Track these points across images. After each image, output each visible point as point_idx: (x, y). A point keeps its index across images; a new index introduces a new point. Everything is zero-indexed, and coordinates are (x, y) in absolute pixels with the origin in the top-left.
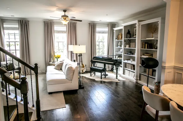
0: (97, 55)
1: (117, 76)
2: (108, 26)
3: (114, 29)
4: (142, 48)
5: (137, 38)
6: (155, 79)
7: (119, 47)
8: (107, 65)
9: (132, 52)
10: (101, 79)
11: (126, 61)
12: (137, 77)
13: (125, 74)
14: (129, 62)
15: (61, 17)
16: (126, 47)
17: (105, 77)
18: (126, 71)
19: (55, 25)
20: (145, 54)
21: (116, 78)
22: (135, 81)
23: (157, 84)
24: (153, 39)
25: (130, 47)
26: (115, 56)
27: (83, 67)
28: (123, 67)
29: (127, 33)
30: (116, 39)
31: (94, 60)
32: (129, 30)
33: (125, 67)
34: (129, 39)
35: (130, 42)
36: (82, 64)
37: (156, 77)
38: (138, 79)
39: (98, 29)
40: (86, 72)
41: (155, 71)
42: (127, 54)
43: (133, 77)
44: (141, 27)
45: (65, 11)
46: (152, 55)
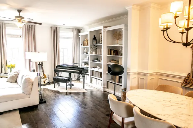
0: (61, 63)
1: (84, 86)
2: (73, 31)
3: (79, 34)
4: (109, 55)
5: (103, 45)
6: (122, 86)
7: (85, 54)
8: (72, 74)
9: (98, 59)
10: (67, 90)
11: (93, 69)
12: (104, 85)
13: (92, 82)
14: (96, 69)
16: (92, 54)
17: (71, 88)
18: (93, 80)
20: (111, 61)
21: (83, 88)
22: (102, 90)
23: (123, 90)
24: (118, 45)
25: (96, 53)
26: (81, 64)
27: (45, 77)
28: (90, 75)
29: (93, 39)
30: (82, 45)
31: (58, 69)
32: (94, 36)
33: (92, 75)
34: (95, 46)
35: (96, 48)
36: (43, 74)
37: (123, 84)
38: (106, 87)
39: (61, 34)
40: (49, 83)
41: (120, 78)
42: (94, 61)
43: (101, 85)
44: (107, 33)
45: (20, 11)
46: (118, 62)
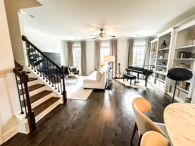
0: (134, 65)
1: (146, 84)
2: (146, 40)
3: (151, 42)
4: (177, 58)
6: (188, 93)
7: (154, 58)
8: (140, 74)
9: (165, 63)
10: (131, 84)
11: (158, 72)
12: (167, 88)
13: (156, 83)
14: (161, 72)
15: (99, 35)
16: (159, 58)
17: (135, 84)
18: (157, 82)
19: (102, 43)
20: (179, 65)
21: (145, 86)
22: (164, 92)
23: (187, 99)
25: (164, 58)
26: (149, 67)
27: (120, 74)
28: (154, 76)
29: (163, 44)
30: (152, 51)
31: (130, 68)
32: (164, 41)
33: (158, 77)
34: (163, 50)
35: (165, 53)
36: (119, 71)
38: (168, 90)
39: (135, 44)
40: (122, 78)
41: (188, 84)
42: (160, 65)
43: (163, 87)
44: (177, 35)
45: (102, 30)
46: (189, 66)
